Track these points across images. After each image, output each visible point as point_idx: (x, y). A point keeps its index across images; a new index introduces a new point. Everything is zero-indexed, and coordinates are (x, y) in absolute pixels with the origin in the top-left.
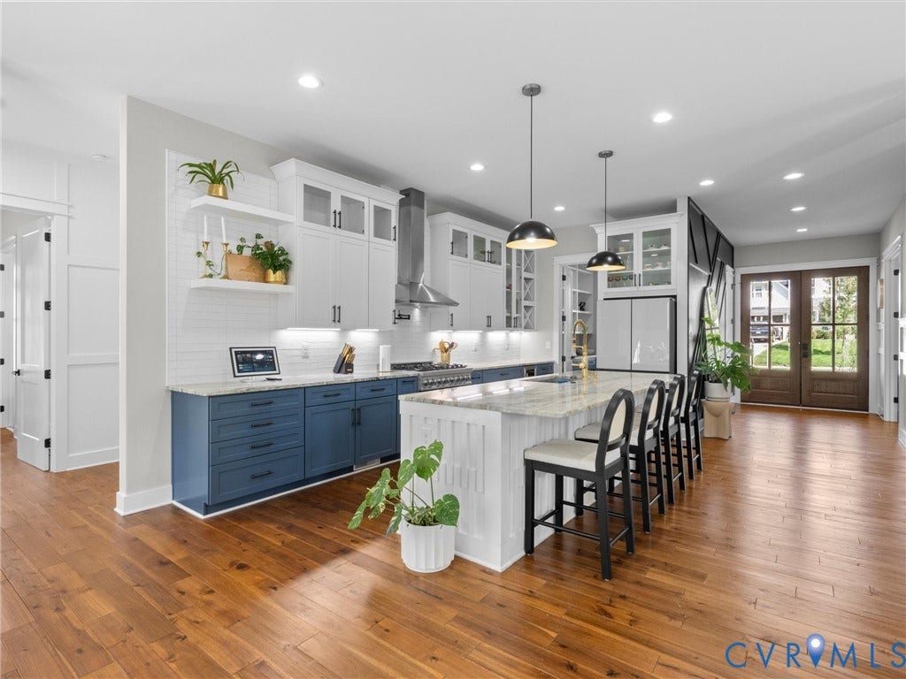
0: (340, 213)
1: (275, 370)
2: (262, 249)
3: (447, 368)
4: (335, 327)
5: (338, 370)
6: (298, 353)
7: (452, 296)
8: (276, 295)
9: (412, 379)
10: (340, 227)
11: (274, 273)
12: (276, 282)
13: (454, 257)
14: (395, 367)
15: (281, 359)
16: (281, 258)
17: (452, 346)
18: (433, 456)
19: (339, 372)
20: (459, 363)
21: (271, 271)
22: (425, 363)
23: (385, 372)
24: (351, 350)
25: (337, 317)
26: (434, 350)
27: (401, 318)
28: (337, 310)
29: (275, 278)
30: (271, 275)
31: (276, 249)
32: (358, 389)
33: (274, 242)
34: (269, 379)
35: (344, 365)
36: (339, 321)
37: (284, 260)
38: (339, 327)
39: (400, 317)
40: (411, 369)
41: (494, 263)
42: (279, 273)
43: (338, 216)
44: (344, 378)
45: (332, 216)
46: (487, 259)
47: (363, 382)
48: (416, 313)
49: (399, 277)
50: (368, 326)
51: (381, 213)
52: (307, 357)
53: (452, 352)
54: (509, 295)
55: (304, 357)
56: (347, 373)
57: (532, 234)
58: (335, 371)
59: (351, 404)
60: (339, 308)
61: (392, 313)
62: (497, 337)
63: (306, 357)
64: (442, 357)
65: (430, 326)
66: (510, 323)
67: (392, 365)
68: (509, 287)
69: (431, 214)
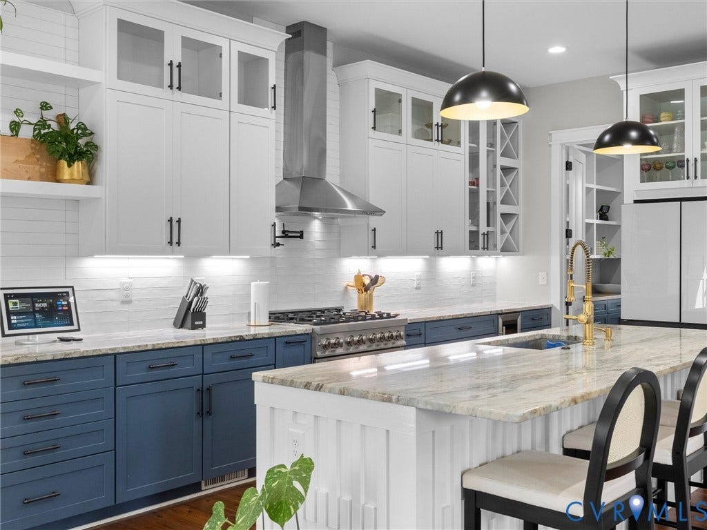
0: (179, 66)
1: (72, 324)
2: (49, 126)
3: (364, 319)
4: (173, 253)
5: (181, 323)
6: (113, 295)
7: (375, 201)
8: (76, 202)
9: (301, 338)
10: (179, 88)
11: (69, 166)
12: (72, 181)
13: (377, 134)
14: (276, 317)
15: (82, 306)
16: (82, 142)
17: (375, 280)
18: (297, 485)
19: (182, 326)
20: (384, 310)
21: (64, 163)
22: (329, 310)
23: (260, 326)
24: (201, 290)
25: (174, 234)
26: (346, 288)
27: (287, 236)
28: (174, 225)
29: (72, 174)
30: (66, 171)
31: (72, 126)
32: (208, 356)
33: (70, 115)
34: (62, 340)
35: (192, 315)
36: (179, 243)
37: (87, 144)
38: (180, 253)
39: (285, 235)
40: (302, 321)
41: (449, 142)
42: (78, 166)
43: (176, 71)
44: (189, 336)
45: (167, 69)
46: (435, 137)
47: (216, 344)
48: (315, 228)
49: (285, 169)
50: (229, 249)
51: (251, 66)
52: (129, 302)
53: (377, 292)
54: (474, 195)
55: (123, 302)
56: (194, 327)
57: (484, 94)
58: (175, 325)
59: (196, 382)
60: (179, 221)
61: (269, 228)
62: (455, 266)
63: (126, 302)
64: (359, 299)
65: (338, 249)
66: (477, 243)
67: (271, 314)
68: (475, 183)
69: (338, 64)
